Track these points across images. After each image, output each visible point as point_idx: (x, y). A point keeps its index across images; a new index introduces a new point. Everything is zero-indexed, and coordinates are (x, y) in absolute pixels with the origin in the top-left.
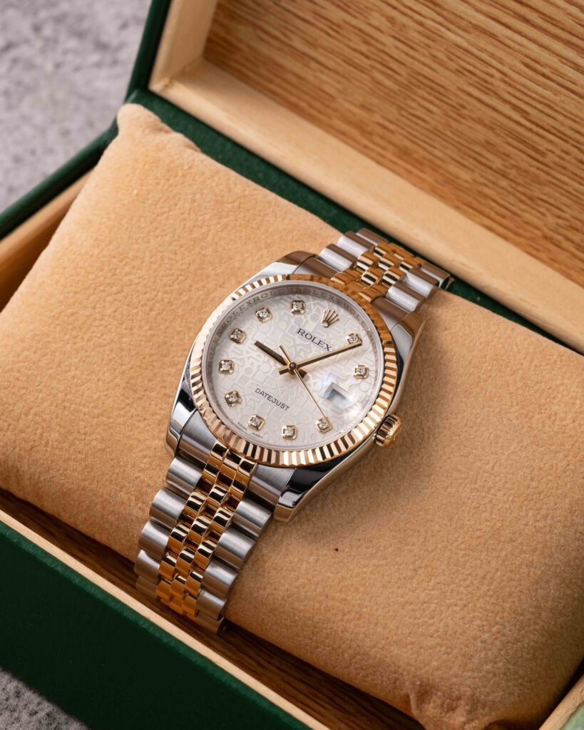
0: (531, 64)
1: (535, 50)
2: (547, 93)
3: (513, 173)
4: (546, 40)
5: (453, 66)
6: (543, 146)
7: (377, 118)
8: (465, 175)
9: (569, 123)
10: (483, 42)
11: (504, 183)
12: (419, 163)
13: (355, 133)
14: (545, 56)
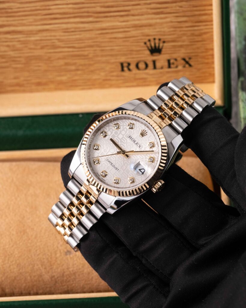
0: (66, 31)
1: (64, 26)
2: (78, 36)
3: (81, 67)
4: (66, 21)
5: (39, 47)
6: (86, 53)
7: (22, 79)
8: (64, 78)
9: (90, 41)
10: (45, 34)
11: (79, 72)
12: (46, 84)
13: (17, 88)
14: (69, 26)
